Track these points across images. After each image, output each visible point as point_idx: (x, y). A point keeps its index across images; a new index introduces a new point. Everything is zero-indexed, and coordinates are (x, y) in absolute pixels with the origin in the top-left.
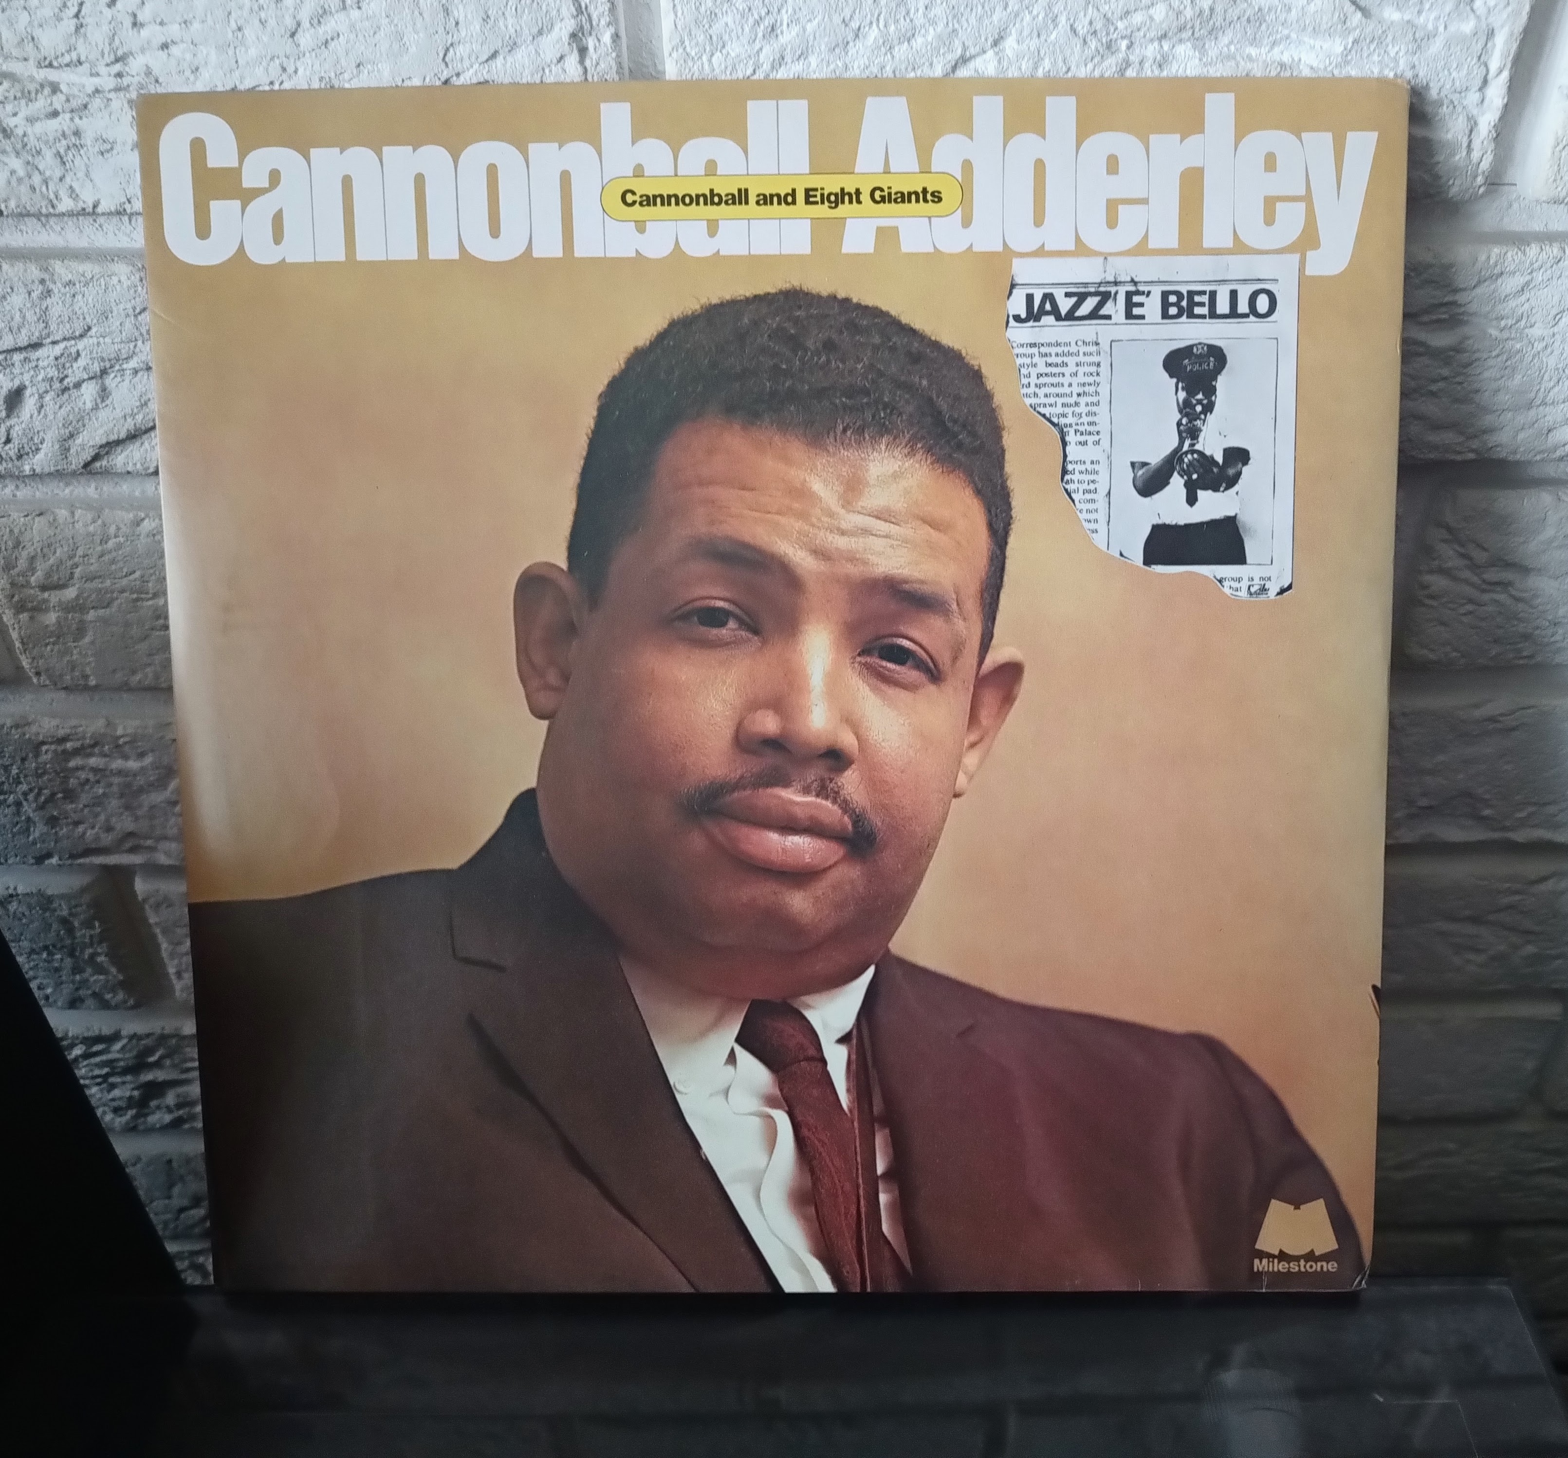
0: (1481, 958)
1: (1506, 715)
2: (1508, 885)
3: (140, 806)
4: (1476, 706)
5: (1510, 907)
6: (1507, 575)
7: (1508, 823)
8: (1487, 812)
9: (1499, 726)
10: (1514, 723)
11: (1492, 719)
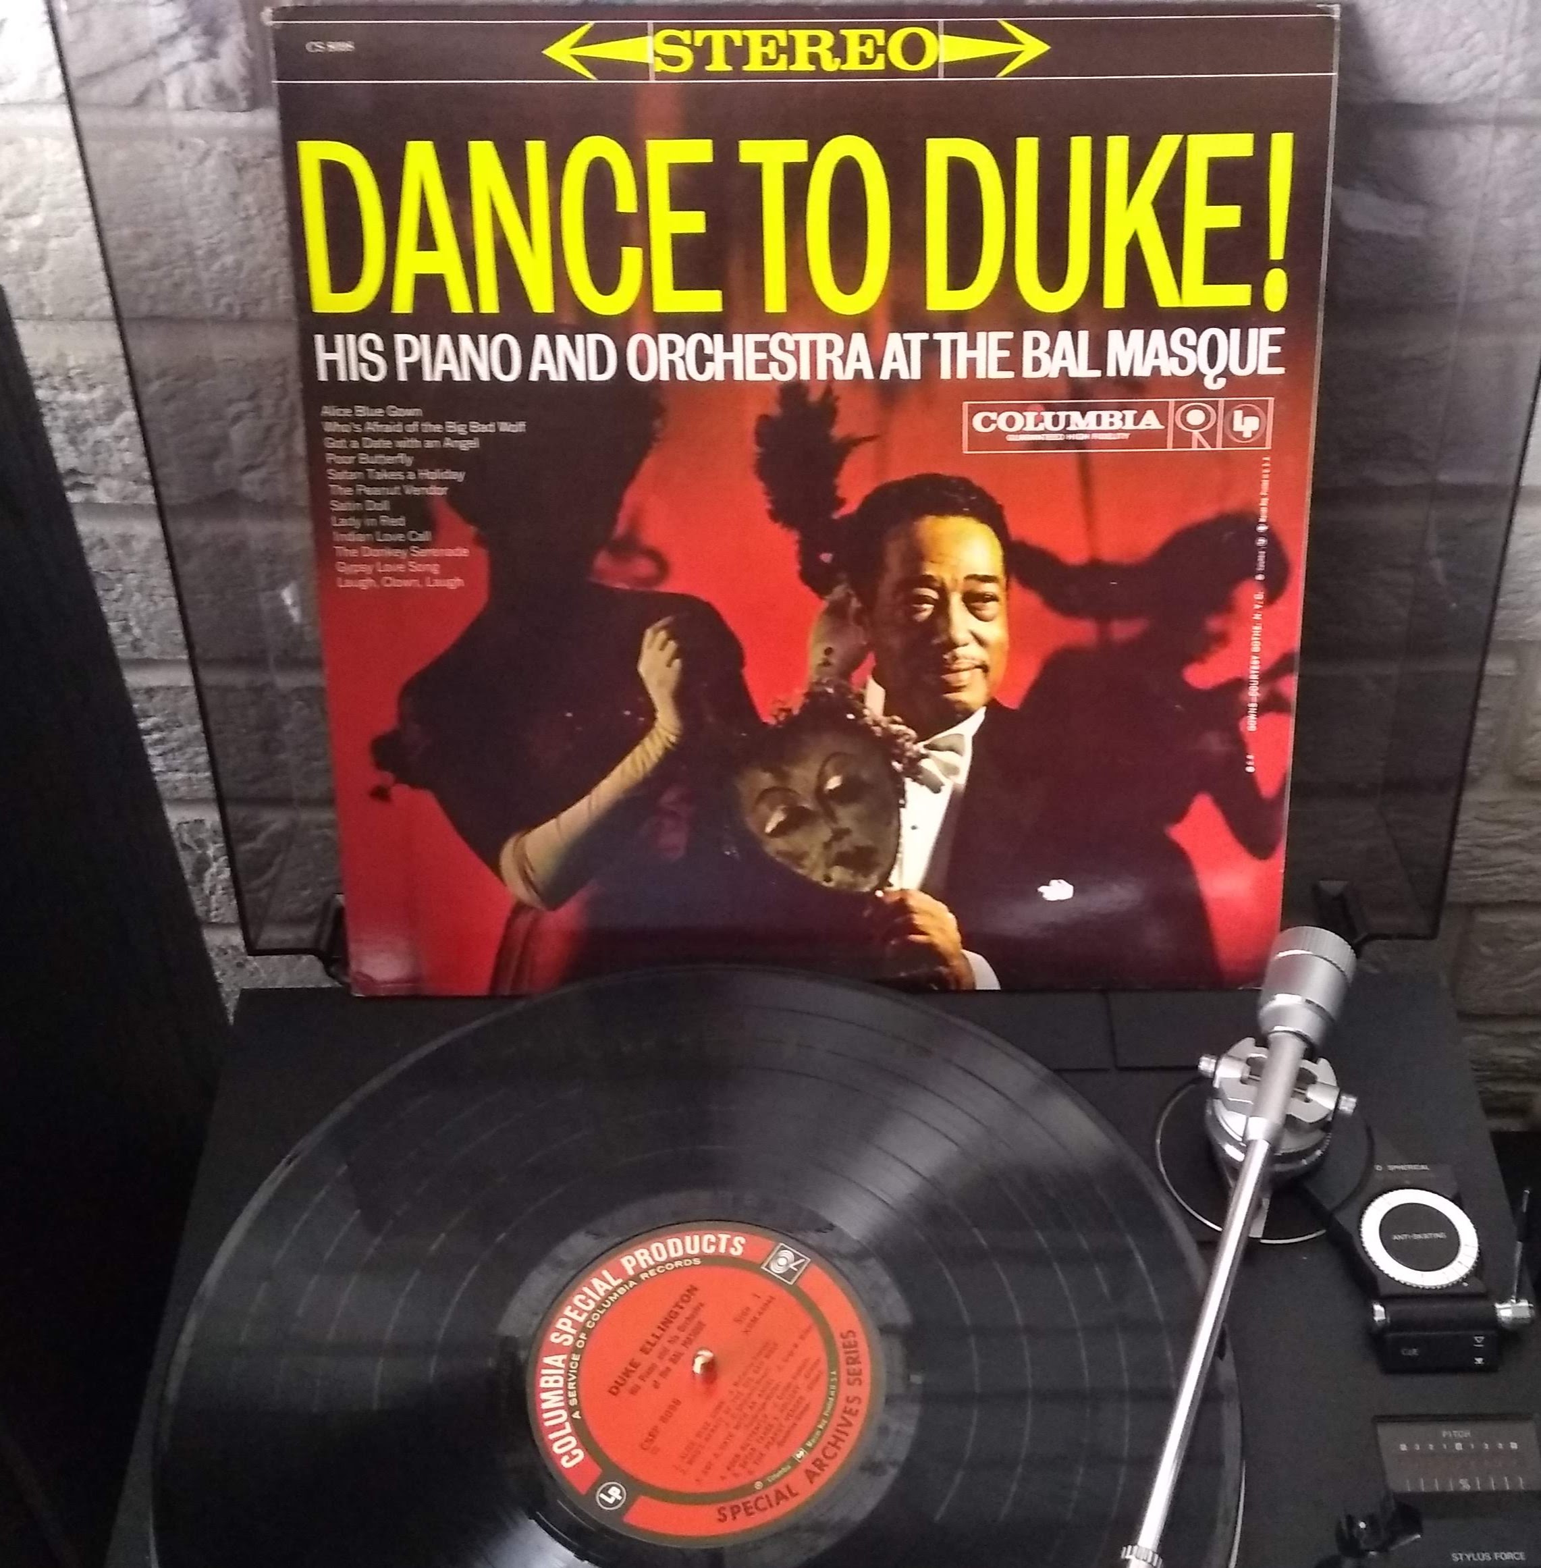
3: (85, 441)
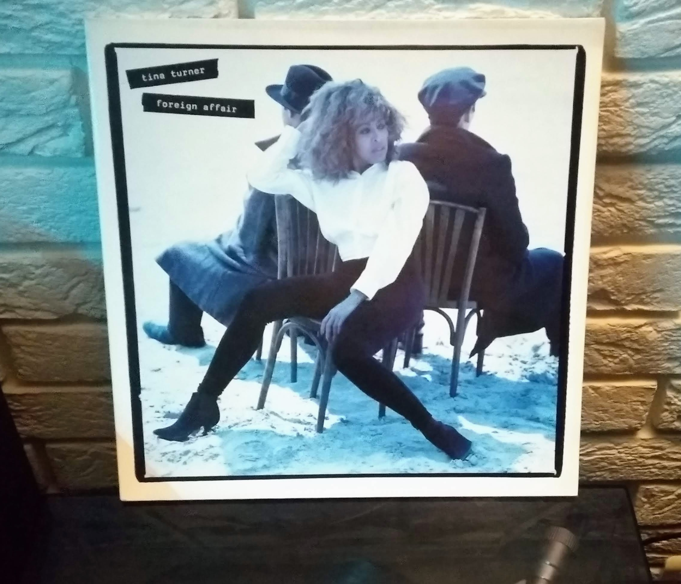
0: (617, 360)
1: (618, 257)
2: (625, 329)
4: (605, 253)
5: (627, 339)
6: (614, 201)
7: (623, 302)
8: (613, 298)
9: (615, 261)
10: (622, 260)
11: (612, 259)
